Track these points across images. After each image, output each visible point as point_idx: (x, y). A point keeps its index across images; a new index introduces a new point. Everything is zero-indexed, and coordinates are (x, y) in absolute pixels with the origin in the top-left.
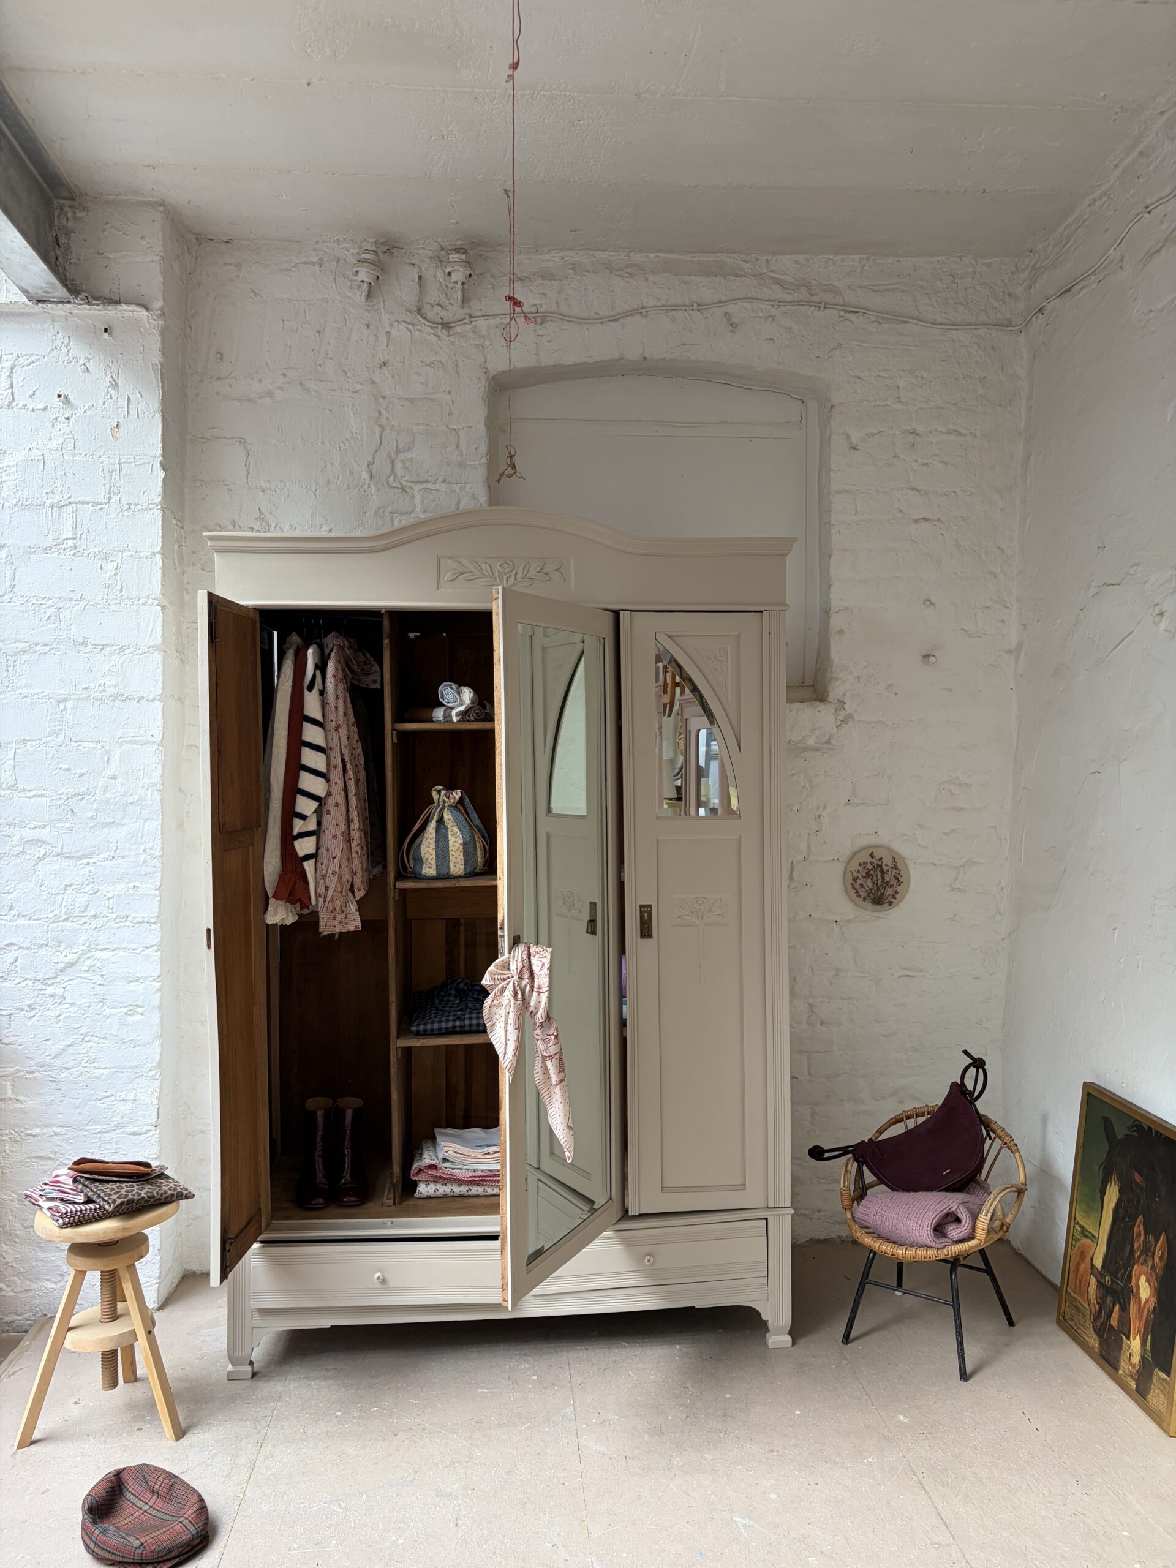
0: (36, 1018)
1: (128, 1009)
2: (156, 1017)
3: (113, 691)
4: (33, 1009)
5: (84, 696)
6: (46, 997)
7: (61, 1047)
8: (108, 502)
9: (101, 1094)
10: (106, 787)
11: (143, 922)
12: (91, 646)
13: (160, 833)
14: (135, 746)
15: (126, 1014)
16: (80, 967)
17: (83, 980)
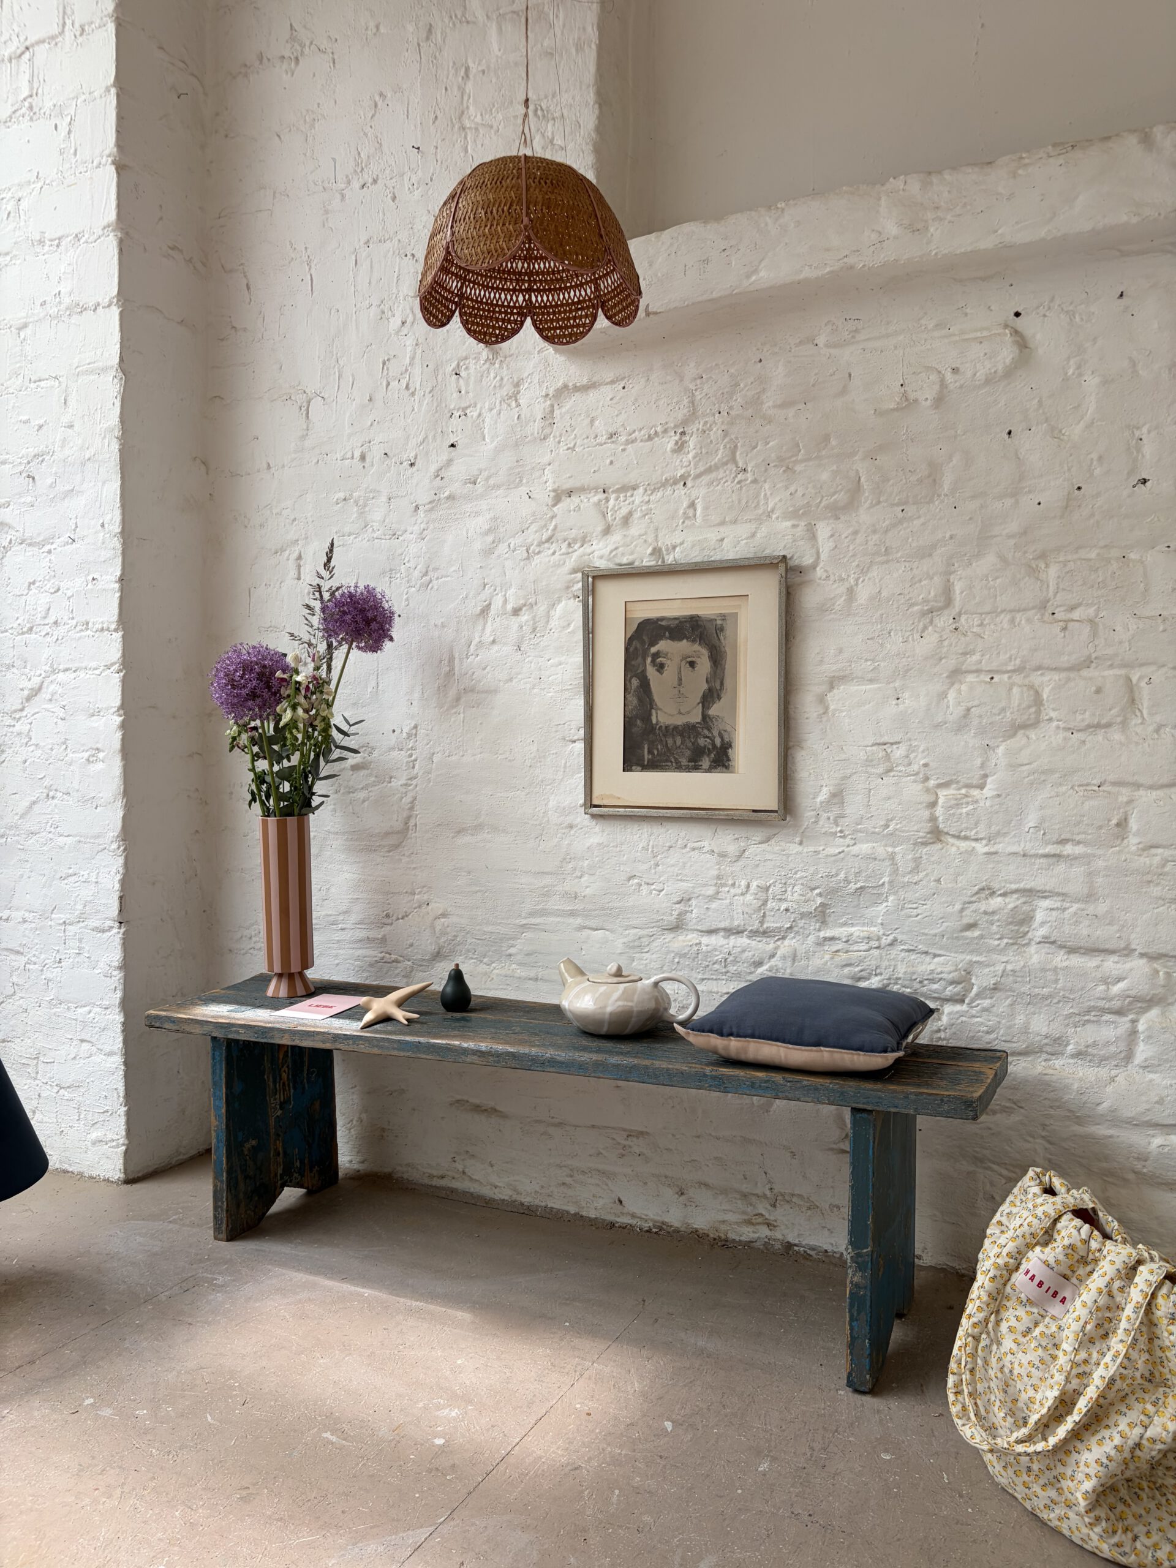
1: (88, 753)
2: (116, 766)
3: (67, 301)
4: (3, 751)
5: (42, 315)
6: (15, 737)
7: (27, 804)
8: (63, 31)
9: (64, 872)
10: (64, 440)
11: (102, 630)
12: (48, 243)
13: (118, 501)
14: (92, 377)
15: (88, 760)
16: (44, 696)
17: (47, 713)
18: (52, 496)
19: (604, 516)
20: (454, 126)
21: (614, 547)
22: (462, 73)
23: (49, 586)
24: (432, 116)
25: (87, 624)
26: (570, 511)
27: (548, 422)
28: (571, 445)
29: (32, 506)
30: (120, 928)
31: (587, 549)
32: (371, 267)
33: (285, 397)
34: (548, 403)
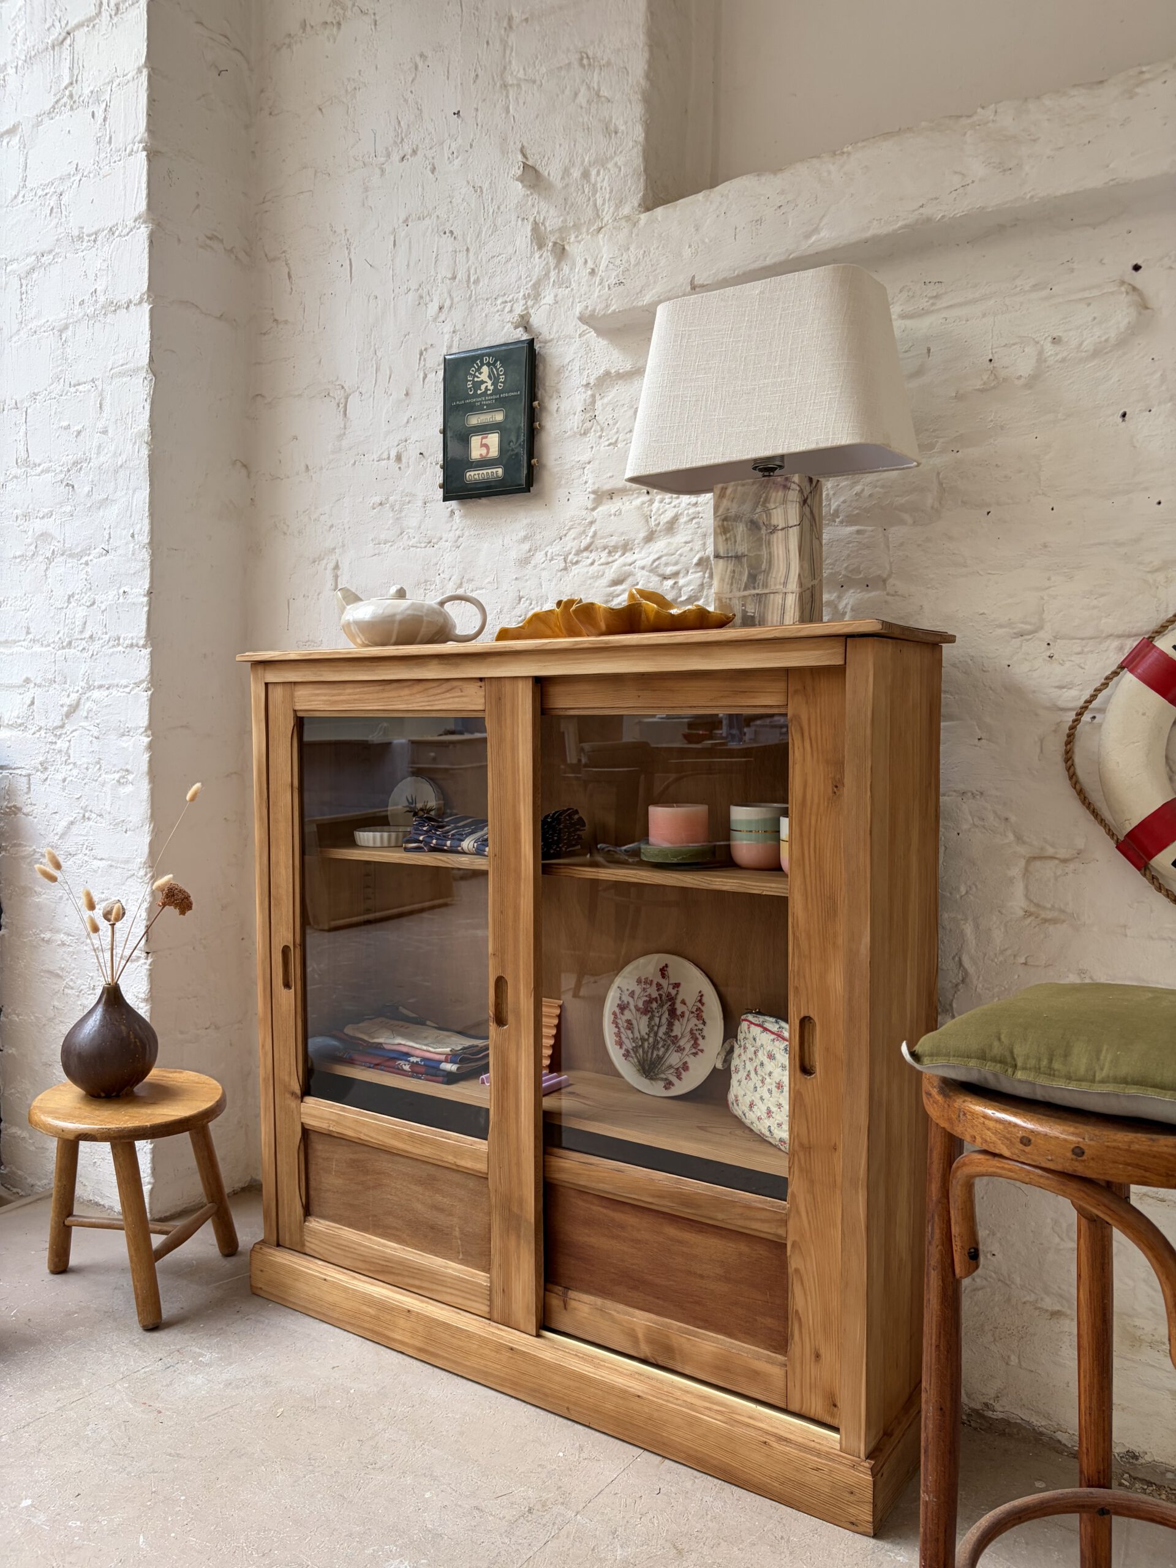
0: (48, 782)
1: (119, 775)
2: (144, 787)
3: (102, 299)
4: (46, 769)
5: (80, 315)
6: (55, 754)
7: (64, 823)
8: (100, 12)
10: (99, 446)
11: (132, 645)
12: (86, 238)
13: (147, 509)
14: (124, 379)
15: (118, 781)
16: (81, 713)
17: (84, 731)
18: (89, 505)
19: (647, 521)
20: (495, 84)
21: (656, 556)
22: (505, 24)
23: (86, 599)
24: (473, 75)
25: (119, 639)
26: (610, 515)
27: (588, 415)
28: (613, 441)
29: (72, 515)
30: (147, 958)
31: (629, 557)
32: (410, 248)
33: (323, 394)
34: (589, 392)
